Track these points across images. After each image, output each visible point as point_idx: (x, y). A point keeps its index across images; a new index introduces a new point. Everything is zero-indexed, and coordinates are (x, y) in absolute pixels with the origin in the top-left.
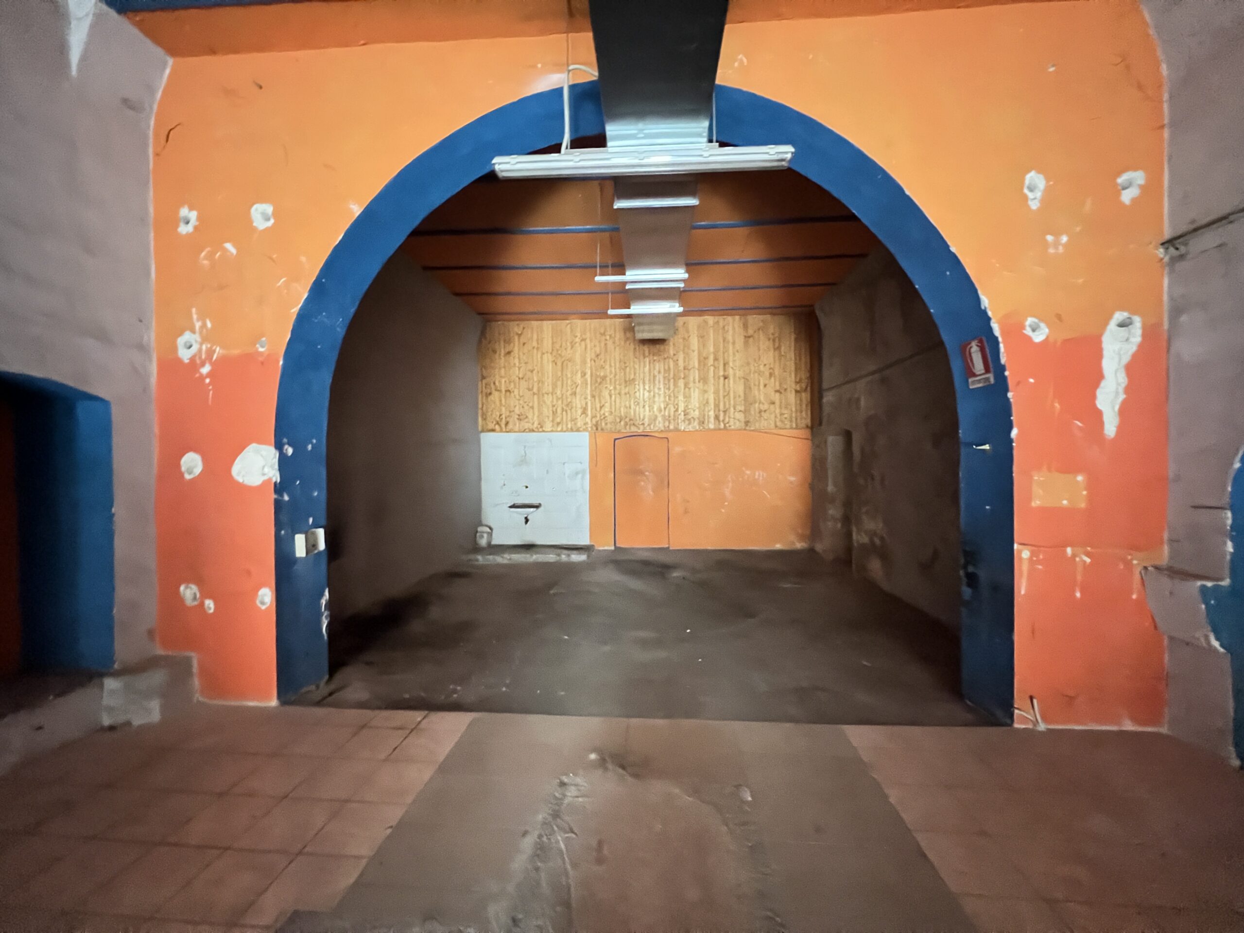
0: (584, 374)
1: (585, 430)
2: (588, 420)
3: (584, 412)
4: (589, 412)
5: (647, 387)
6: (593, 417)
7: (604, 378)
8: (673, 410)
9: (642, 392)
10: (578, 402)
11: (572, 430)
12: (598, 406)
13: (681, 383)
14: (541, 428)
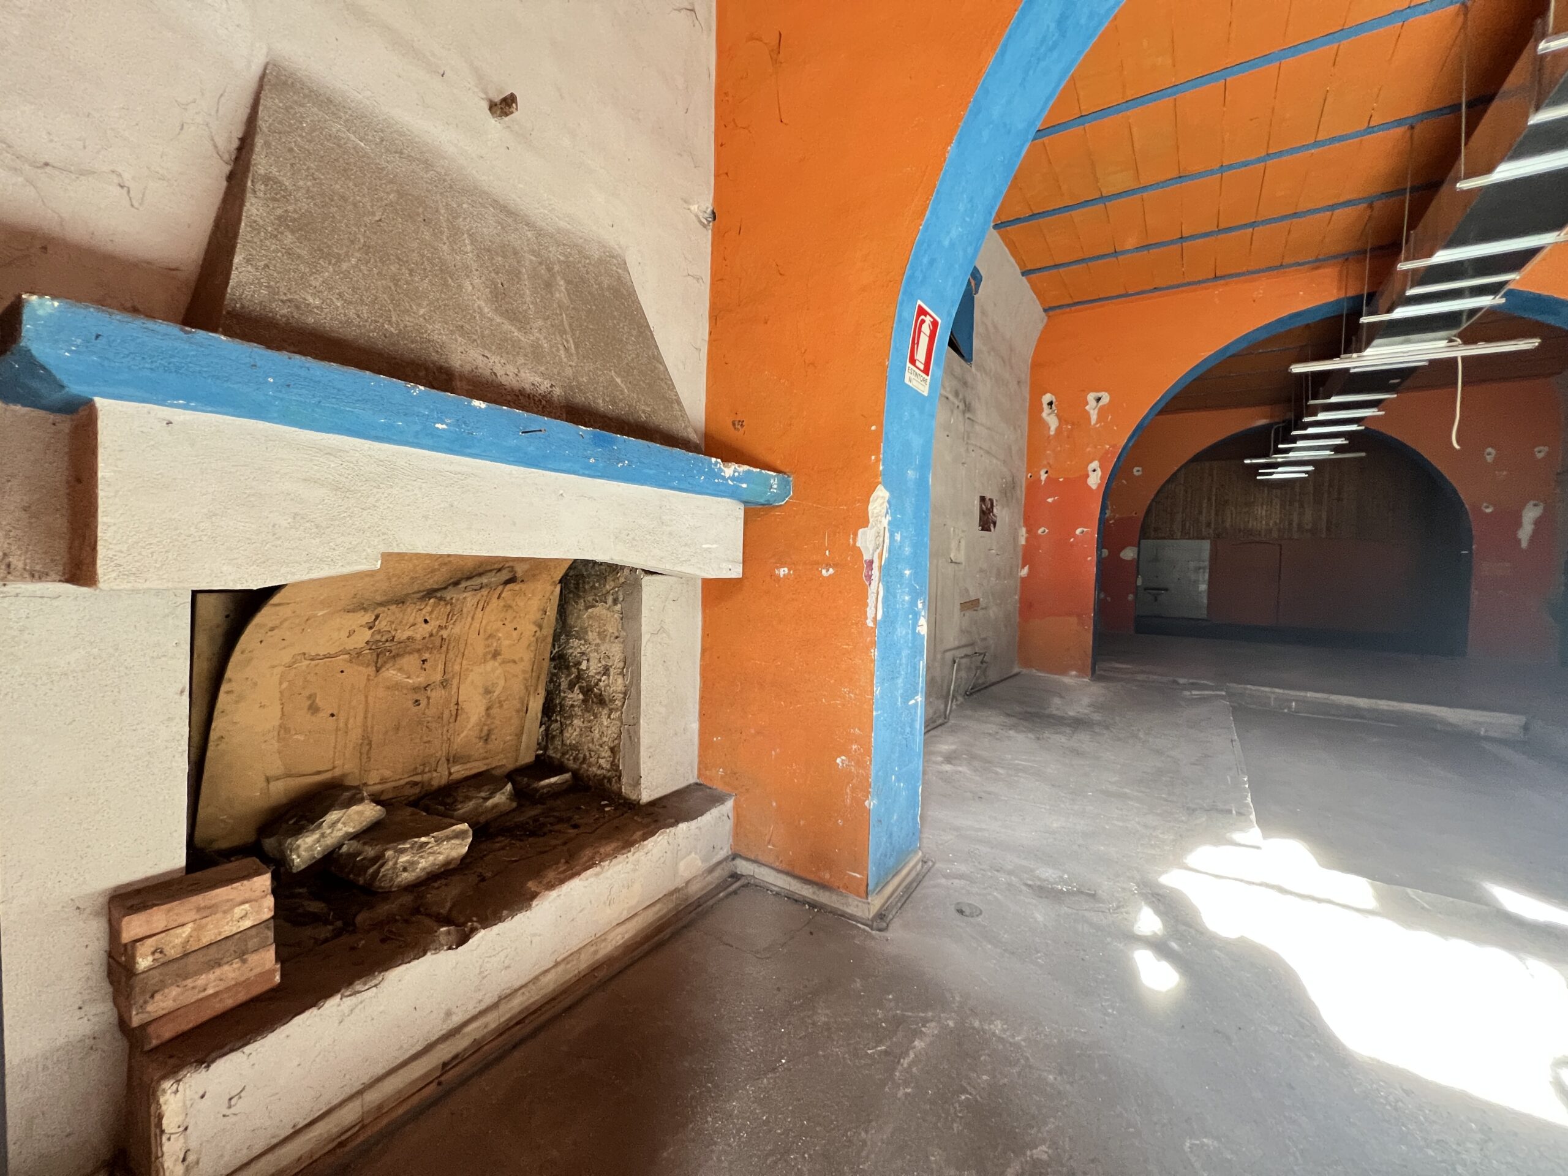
0: (1209, 499)
1: (1207, 538)
2: (1211, 531)
3: (1209, 525)
4: (1213, 526)
5: (1265, 507)
6: (1215, 529)
7: (1226, 502)
8: (1287, 523)
9: (1261, 511)
10: (1203, 519)
11: (1198, 538)
12: (1220, 521)
13: (1297, 505)
14: (1172, 537)
